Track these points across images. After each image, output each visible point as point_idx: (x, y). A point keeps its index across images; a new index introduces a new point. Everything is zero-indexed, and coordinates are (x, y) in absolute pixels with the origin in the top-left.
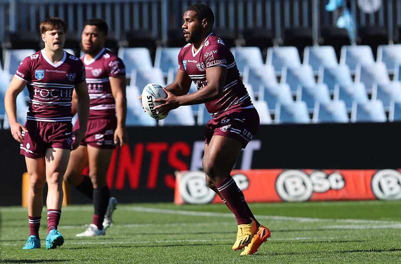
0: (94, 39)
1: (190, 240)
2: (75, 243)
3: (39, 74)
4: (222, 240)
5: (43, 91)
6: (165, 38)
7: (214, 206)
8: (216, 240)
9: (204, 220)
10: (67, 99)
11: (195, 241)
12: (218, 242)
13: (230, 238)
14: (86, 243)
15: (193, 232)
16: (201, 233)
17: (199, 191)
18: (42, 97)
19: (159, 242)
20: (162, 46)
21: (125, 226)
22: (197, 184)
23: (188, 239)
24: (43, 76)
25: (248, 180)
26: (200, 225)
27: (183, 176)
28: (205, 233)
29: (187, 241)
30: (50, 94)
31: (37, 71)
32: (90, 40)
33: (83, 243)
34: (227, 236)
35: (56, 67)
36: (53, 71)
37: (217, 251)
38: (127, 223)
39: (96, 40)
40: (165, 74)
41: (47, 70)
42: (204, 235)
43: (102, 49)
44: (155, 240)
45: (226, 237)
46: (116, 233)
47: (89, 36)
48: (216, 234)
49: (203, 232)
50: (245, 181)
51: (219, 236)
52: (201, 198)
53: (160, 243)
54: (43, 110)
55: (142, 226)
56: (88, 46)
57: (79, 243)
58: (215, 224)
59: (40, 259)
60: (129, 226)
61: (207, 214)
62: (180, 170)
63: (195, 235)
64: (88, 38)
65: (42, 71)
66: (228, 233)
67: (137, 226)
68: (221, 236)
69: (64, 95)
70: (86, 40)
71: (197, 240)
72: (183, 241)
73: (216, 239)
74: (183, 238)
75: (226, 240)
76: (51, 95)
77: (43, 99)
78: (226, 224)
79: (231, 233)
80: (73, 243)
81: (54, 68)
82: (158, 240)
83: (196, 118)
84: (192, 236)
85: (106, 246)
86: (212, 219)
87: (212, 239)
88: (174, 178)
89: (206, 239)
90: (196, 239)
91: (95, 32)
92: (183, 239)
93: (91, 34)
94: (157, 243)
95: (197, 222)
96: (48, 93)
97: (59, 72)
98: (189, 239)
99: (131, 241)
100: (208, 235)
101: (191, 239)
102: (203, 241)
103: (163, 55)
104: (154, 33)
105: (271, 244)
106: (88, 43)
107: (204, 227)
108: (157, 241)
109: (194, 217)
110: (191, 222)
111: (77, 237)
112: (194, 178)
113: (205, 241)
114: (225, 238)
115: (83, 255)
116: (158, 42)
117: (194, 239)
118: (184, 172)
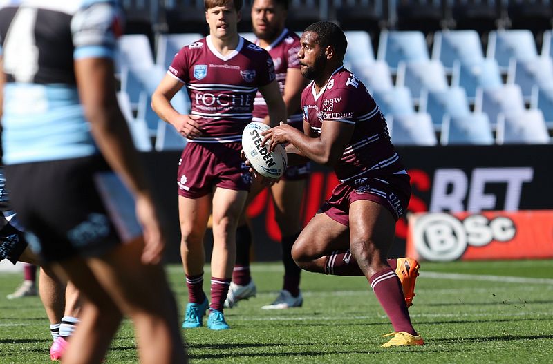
0: (270, 16)
1: (429, 315)
2: (260, 319)
3: (200, 71)
4: (476, 315)
5: (206, 96)
6: (393, 17)
7: (465, 265)
8: (466, 315)
9: (450, 284)
10: (243, 109)
11: (436, 316)
12: (469, 317)
13: (486, 312)
14: (275, 319)
15: (433, 302)
16: (444, 305)
17: (442, 242)
18: (205, 106)
19: (383, 317)
20: (389, 29)
21: (334, 294)
22: (439, 232)
23: (425, 313)
24: (205, 75)
25: (514, 226)
26: (443, 292)
27: (418, 220)
28: (450, 304)
29: (424, 315)
30: (216, 100)
31: (197, 67)
32: (265, 19)
33: (271, 319)
34: (483, 308)
35: (225, 60)
36: (220, 66)
37: (468, 331)
38: (336, 290)
39: (273, 19)
40: (393, 69)
41: (211, 66)
42: (450, 307)
43: (282, 31)
44: (377, 315)
45: (481, 310)
46: (321, 305)
47: (262, 13)
48: (466, 306)
49: (447, 302)
50: (510, 227)
51: (471, 308)
52: (445, 252)
53: (384, 319)
54: (208, 127)
55: (359, 293)
56: (263, 27)
57: (265, 319)
58: (466, 290)
59: (207, 342)
60: (339, 294)
61: (454, 276)
62: (414, 211)
63: (435, 308)
64: (261, 15)
65: (204, 67)
66: (485, 304)
67: (351, 293)
68: (475, 309)
69: (238, 102)
70: (258, 19)
71: (439, 315)
72: (419, 315)
73: (467, 313)
74: (419, 311)
75: (481, 315)
76: (218, 101)
77: (207, 109)
78: (482, 291)
79: (489, 304)
80: (257, 319)
81: (223, 62)
82: (381, 314)
83: (438, 135)
84: (431, 308)
85: (306, 323)
86: (461, 284)
87: (461, 313)
88: (406, 223)
89: (452, 313)
90: (437, 314)
91: (271, 7)
92: (418, 314)
93: (266, 10)
94: (380, 319)
95: (439, 288)
96: (214, 99)
97: (229, 67)
98: (428, 313)
99: (342, 316)
100: (455, 307)
101: (431, 313)
102: (448, 316)
103: (390, 42)
104: (377, 10)
105: (548, 321)
106: (262, 23)
107: (450, 296)
108: (379, 316)
109: (435, 280)
110: (430, 288)
111: (263, 310)
112: (436, 223)
113: (451, 315)
114: (479, 312)
115: (271, 336)
116: (383, 23)
117: (434, 313)
118: (420, 215)
